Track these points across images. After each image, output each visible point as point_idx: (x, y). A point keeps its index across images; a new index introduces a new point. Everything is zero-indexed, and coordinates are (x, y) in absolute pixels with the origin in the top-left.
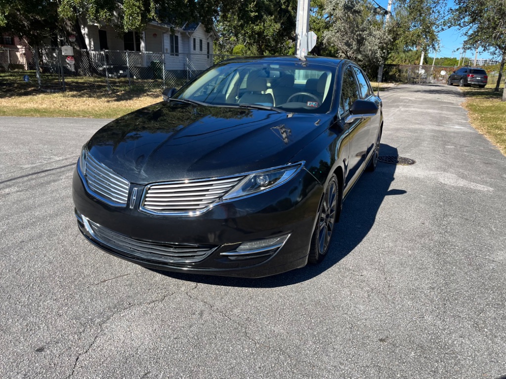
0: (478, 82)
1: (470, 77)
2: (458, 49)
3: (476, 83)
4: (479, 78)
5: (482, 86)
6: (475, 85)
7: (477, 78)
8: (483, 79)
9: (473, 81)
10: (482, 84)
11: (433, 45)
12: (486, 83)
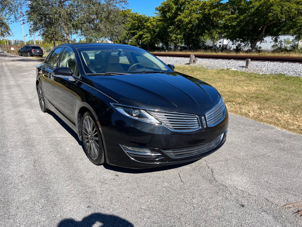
0: (39, 54)
1: (33, 51)
2: (27, 35)
3: (38, 54)
4: (39, 51)
5: (41, 56)
6: (37, 55)
7: (37, 51)
8: (40, 52)
9: (35, 53)
10: (41, 54)
11: (8, 32)
12: (43, 54)
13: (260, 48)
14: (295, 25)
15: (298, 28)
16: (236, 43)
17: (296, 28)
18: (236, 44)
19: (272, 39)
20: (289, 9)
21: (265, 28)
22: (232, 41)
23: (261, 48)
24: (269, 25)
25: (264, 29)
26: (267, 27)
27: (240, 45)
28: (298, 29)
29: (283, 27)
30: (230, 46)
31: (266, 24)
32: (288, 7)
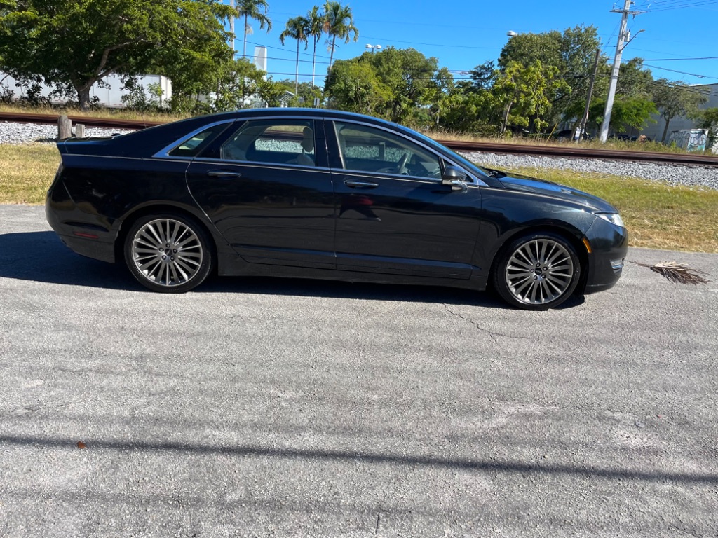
13: (96, 99)
14: (176, 58)
15: (182, 63)
16: (26, 83)
17: (179, 63)
18: (26, 85)
19: (122, 81)
20: (168, 23)
21: (107, 54)
22: (15, 76)
23: (98, 99)
24: (114, 48)
25: (106, 56)
26: (111, 53)
27: (37, 89)
28: (184, 66)
29: (151, 56)
30: (10, 89)
31: (109, 47)
32: (166, 18)
